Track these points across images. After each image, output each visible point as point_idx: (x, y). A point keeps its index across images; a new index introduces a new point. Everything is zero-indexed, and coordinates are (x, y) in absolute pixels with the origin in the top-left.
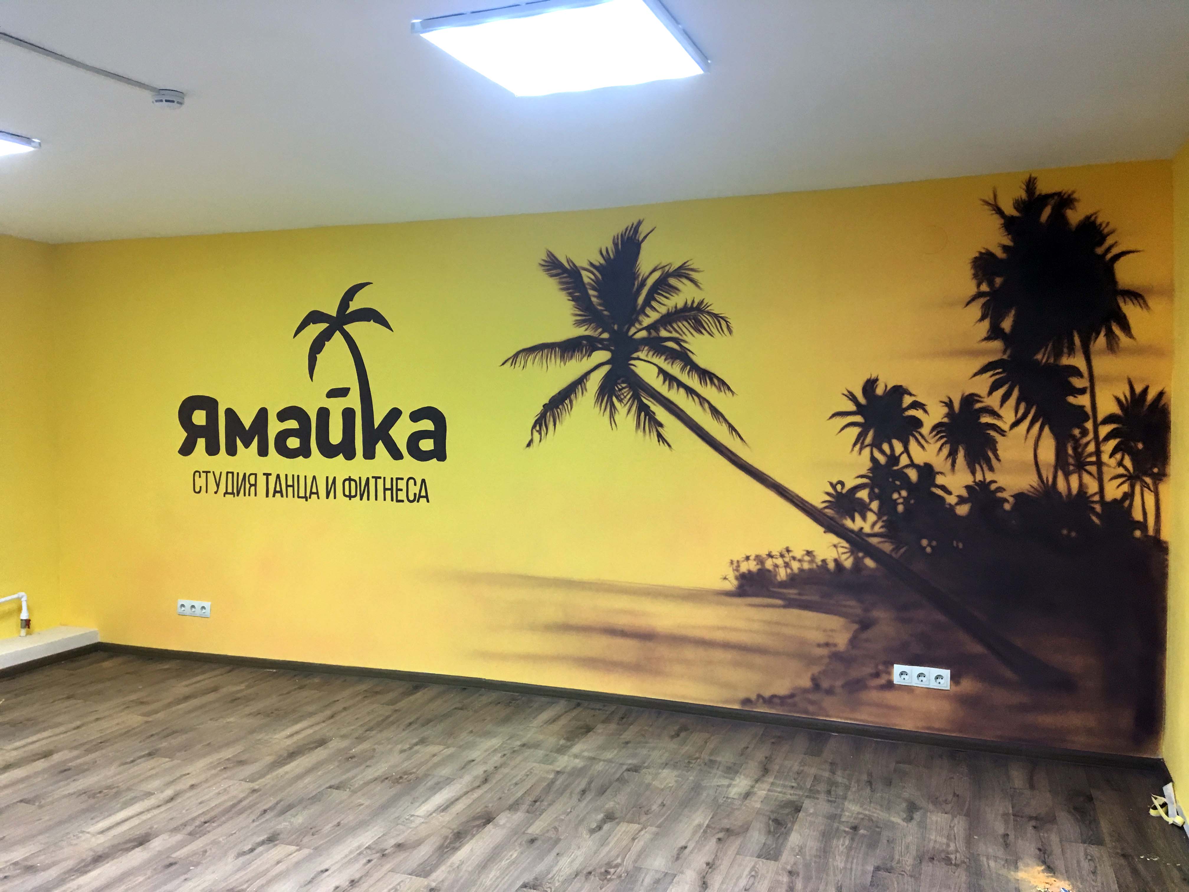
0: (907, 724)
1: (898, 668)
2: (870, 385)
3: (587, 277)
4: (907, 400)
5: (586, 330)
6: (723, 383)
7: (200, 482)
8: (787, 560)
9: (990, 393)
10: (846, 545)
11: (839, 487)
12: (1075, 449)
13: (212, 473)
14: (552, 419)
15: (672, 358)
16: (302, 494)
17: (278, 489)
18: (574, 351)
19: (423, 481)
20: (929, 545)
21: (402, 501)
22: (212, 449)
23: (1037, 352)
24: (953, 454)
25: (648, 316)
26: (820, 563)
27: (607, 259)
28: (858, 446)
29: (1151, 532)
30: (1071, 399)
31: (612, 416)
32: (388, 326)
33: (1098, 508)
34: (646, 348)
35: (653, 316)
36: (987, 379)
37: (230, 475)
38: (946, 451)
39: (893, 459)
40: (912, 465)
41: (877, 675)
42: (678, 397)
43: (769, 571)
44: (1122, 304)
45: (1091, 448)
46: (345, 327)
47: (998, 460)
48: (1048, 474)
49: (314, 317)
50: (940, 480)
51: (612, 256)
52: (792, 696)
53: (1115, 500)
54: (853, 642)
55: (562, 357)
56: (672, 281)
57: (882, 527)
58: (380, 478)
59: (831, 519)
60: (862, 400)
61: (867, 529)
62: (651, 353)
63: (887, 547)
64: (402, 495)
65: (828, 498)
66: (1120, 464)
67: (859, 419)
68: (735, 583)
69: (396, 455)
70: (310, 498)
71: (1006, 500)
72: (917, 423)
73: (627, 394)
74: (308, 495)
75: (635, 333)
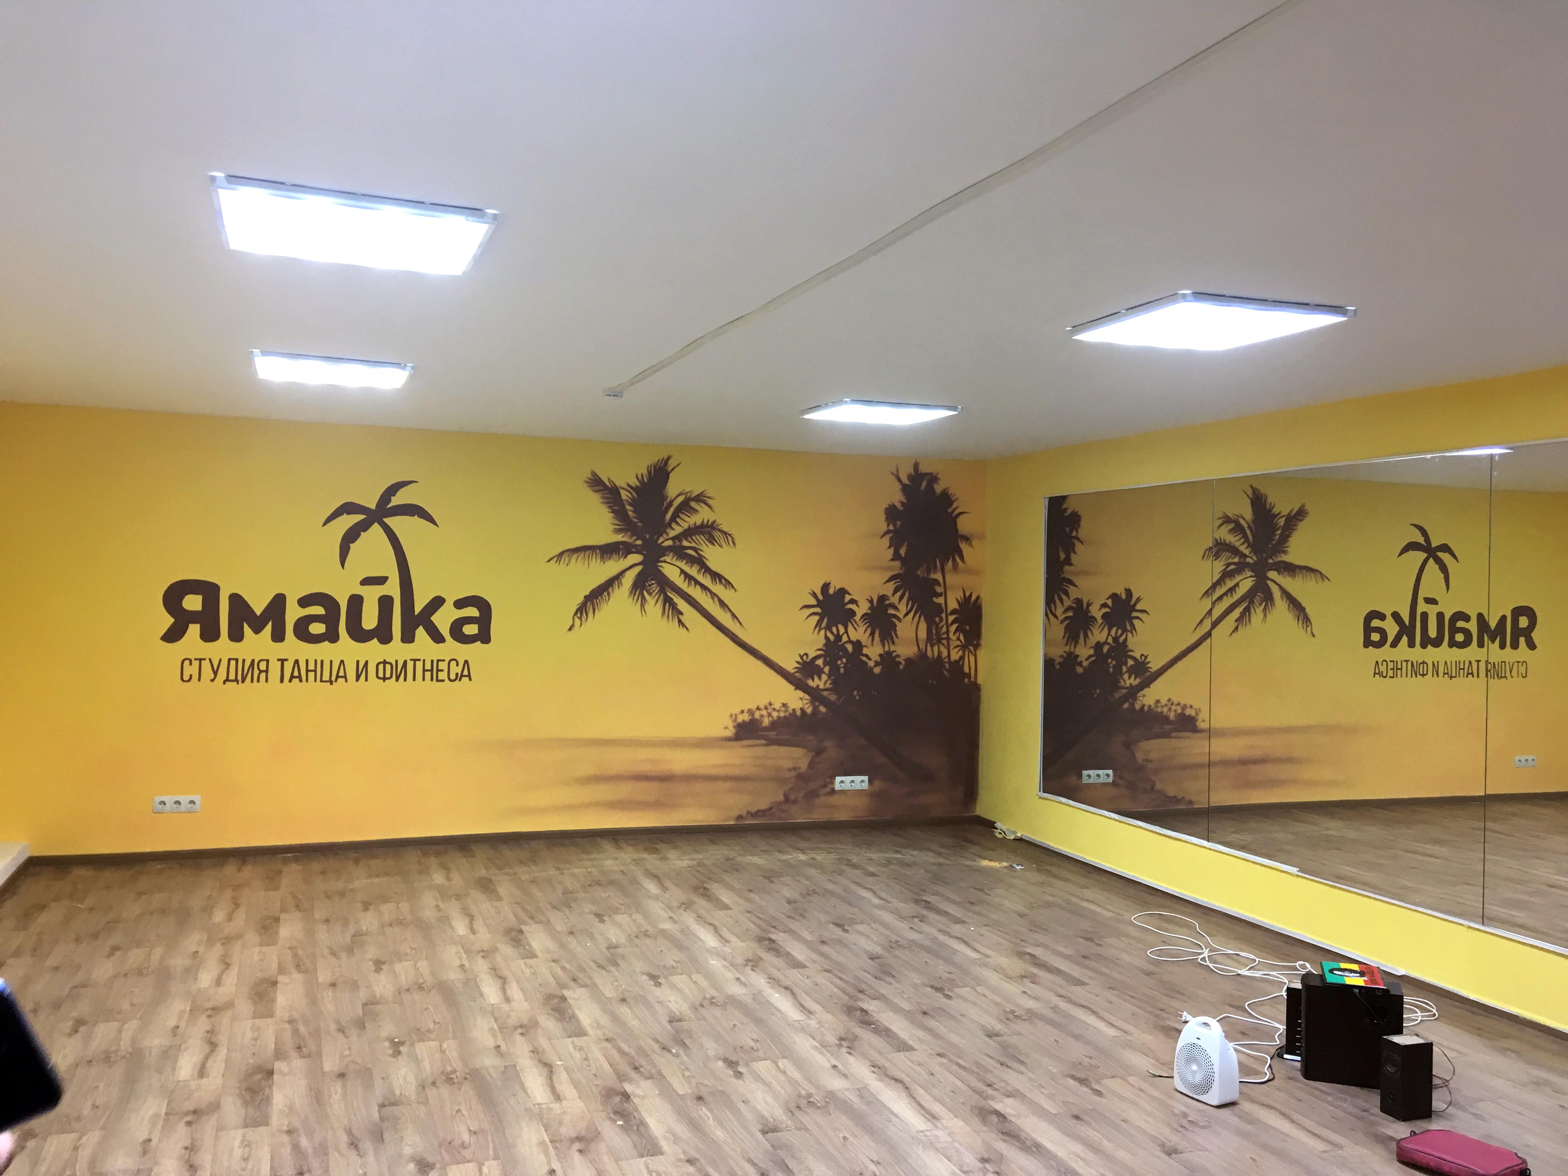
0: (842, 816)
1: (838, 779)
2: (825, 587)
3: (624, 495)
4: (847, 598)
5: (623, 537)
6: (729, 583)
7: (189, 670)
8: (769, 711)
9: (893, 595)
10: (807, 697)
11: (805, 657)
12: (936, 630)
13: (208, 661)
14: (591, 608)
15: (691, 562)
16: (326, 677)
17: (296, 674)
18: (612, 554)
19: (466, 662)
20: (858, 694)
21: (443, 681)
22: (210, 634)
23: (918, 570)
24: (872, 634)
25: (673, 529)
26: (791, 711)
27: (642, 482)
28: (818, 628)
29: (972, 679)
30: (935, 599)
31: (642, 606)
32: (434, 523)
33: (947, 665)
34: (671, 554)
35: (677, 530)
36: (892, 586)
37: (233, 663)
38: (869, 632)
39: (838, 637)
40: (850, 641)
41: (825, 786)
42: (696, 593)
43: (757, 720)
44: (960, 543)
45: (944, 629)
46: (385, 520)
47: (897, 637)
48: (922, 646)
49: (348, 508)
50: (865, 651)
51: (646, 481)
52: (771, 808)
53: (956, 661)
54: (811, 765)
55: (602, 557)
56: (693, 504)
57: (830, 684)
58: (419, 660)
59: (800, 679)
60: (821, 597)
61: (822, 687)
62: (675, 559)
63: (833, 697)
64: (443, 675)
65: (798, 666)
66: (958, 639)
67: (818, 610)
68: (734, 731)
69: (437, 638)
70: (336, 681)
71: (901, 663)
72: (853, 613)
73: (655, 588)
74: (333, 678)
75: (663, 542)
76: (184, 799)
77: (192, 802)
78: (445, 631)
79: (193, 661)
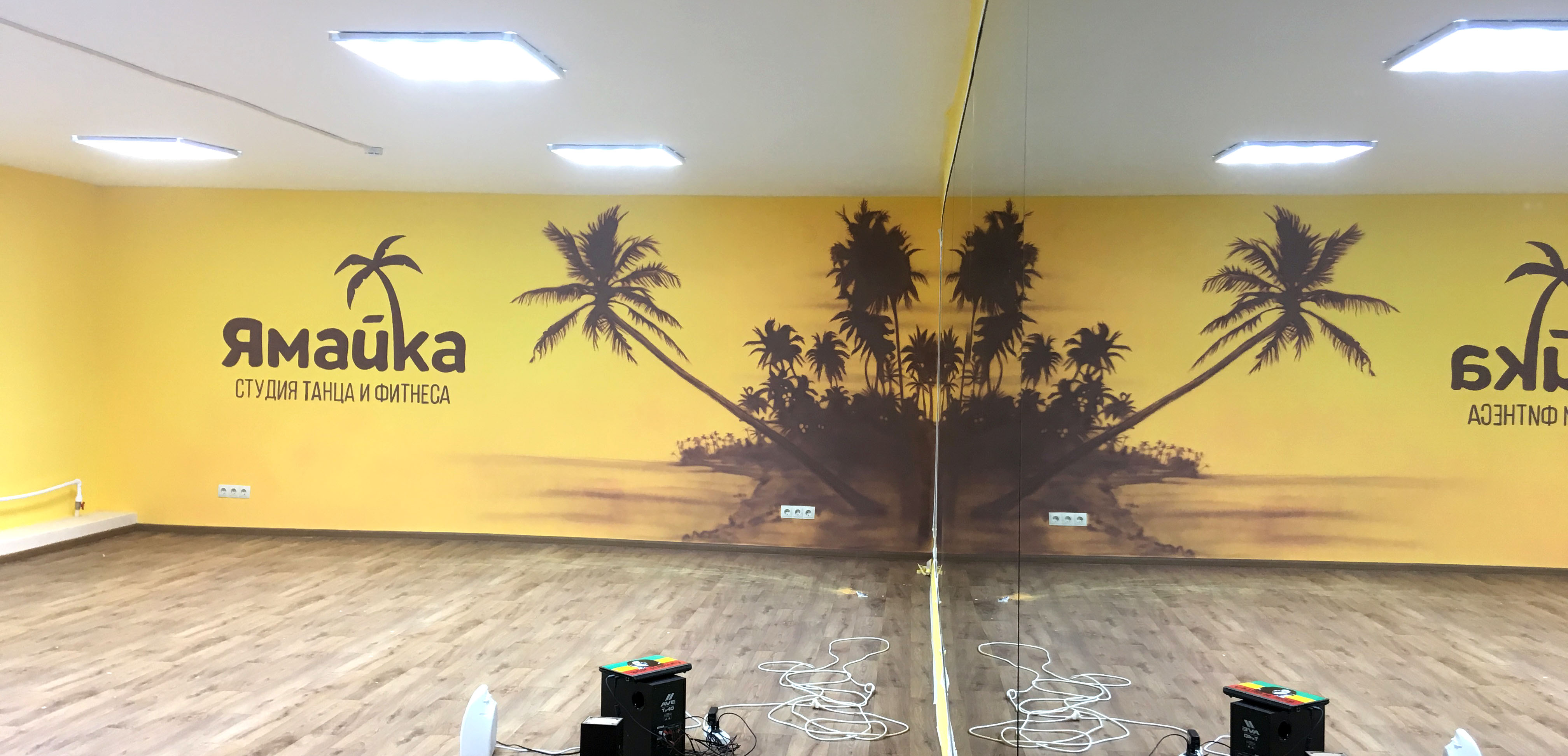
0: (788, 544)
1: (784, 508)
2: (770, 324)
3: (578, 242)
4: (792, 335)
5: (577, 279)
6: (675, 320)
7: (243, 388)
8: (715, 440)
9: (841, 332)
10: (753, 429)
11: (749, 391)
12: (888, 367)
13: (254, 381)
14: (549, 343)
15: (639, 302)
16: (338, 397)
17: (317, 393)
18: (568, 294)
19: (445, 387)
20: (804, 428)
21: (427, 403)
22: (255, 361)
23: (867, 308)
24: (819, 370)
25: (622, 272)
26: (736, 442)
27: (593, 231)
28: (762, 364)
29: (928, 417)
30: (885, 336)
31: (595, 341)
32: (417, 269)
33: (900, 402)
34: (621, 294)
35: (625, 273)
36: (839, 323)
37: (272, 383)
38: (815, 367)
39: (783, 373)
40: (795, 376)
41: (771, 513)
42: (643, 329)
43: (703, 448)
44: (913, 281)
45: (896, 366)
46: (381, 268)
47: (845, 374)
48: (872, 382)
49: (353, 260)
50: (811, 386)
51: (597, 229)
52: (716, 531)
53: (909, 398)
54: (756, 492)
55: (559, 298)
56: (640, 249)
57: (776, 417)
58: (408, 385)
59: (745, 412)
60: (765, 334)
61: (767, 419)
62: (624, 298)
63: (779, 430)
64: (427, 398)
65: (742, 398)
66: (912, 376)
67: (762, 346)
68: (680, 456)
69: (423, 367)
70: (346, 400)
71: (849, 399)
72: (799, 350)
73: (606, 326)
74: (344, 398)
75: (612, 284)
76: (238, 488)
77: (244, 491)
78: (428, 361)
79: (244, 381)
